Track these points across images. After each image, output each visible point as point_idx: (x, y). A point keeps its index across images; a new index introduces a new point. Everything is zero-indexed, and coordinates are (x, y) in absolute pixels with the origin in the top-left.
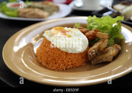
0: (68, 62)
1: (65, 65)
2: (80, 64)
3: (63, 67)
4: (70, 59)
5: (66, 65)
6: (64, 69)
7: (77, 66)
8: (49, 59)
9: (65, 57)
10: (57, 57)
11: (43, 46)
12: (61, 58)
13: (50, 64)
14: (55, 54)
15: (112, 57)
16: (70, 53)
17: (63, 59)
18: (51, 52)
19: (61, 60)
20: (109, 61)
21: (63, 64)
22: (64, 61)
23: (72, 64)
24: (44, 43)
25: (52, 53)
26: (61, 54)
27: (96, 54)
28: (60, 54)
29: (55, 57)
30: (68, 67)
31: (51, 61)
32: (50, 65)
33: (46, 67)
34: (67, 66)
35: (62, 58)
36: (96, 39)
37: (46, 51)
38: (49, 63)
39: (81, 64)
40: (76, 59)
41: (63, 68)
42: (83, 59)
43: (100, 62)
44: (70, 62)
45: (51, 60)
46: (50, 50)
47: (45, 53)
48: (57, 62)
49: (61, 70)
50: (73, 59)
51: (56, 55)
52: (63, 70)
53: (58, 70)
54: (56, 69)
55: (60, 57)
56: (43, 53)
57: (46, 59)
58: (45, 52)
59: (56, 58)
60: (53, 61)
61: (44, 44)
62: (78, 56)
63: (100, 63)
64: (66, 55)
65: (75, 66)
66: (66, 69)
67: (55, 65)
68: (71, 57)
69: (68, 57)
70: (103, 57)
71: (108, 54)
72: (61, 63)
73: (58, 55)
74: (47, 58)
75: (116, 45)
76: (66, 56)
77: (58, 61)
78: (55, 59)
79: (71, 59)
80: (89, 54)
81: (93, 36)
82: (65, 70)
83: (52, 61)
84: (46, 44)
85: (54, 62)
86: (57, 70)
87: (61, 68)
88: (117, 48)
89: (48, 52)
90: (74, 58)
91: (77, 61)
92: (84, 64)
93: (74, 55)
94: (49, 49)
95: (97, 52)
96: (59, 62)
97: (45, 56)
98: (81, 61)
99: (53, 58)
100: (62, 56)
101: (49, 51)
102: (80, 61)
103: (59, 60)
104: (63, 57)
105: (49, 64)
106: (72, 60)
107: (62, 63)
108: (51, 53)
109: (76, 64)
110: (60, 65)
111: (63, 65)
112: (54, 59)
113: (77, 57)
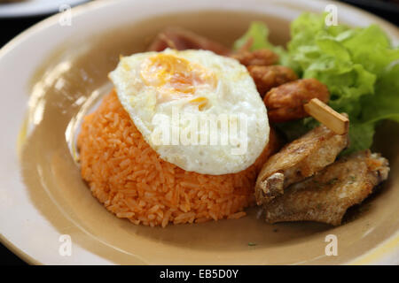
0: (182, 199)
1: (167, 208)
2: (223, 213)
3: (161, 215)
4: (187, 190)
5: (172, 210)
6: (164, 225)
7: (213, 220)
8: (116, 177)
9: (172, 181)
10: (143, 176)
11: (104, 121)
12: (157, 183)
13: (118, 196)
14: (137, 164)
15: (340, 210)
16: (192, 173)
17: (165, 189)
18: (125, 154)
19: (155, 188)
20: (328, 222)
21: (163, 207)
22: (165, 193)
23: (196, 211)
24: (108, 112)
25: (128, 161)
26: (159, 168)
27: (288, 187)
28: (155, 169)
29: (138, 177)
30: (179, 218)
31: (120, 187)
32: (116, 198)
33: (103, 204)
34: (174, 215)
35: (161, 185)
36: (306, 120)
37: (110, 146)
38: (112, 190)
39: (228, 213)
40: (211, 194)
41: (159, 219)
42: (237, 196)
43: (296, 219)
44: (188, 201)
45: (121, 181)
46: (124, 144)
47: (106, 154)
48: (141, 194)
49: (152, 225)
50: (199, 195)
51: (143, 168)
52: (160, 225)
53: (141, 223)
54: (136, 218)
55: (155, 179)
56: (99, 148)
57: (104, 174)
58: (106, 149)
59: (138, 180)
60: (126, 186)
61: (107, 116)
62: (222, 183)
63: (294, 222)
64: (177, 176)
65: (204, 217)
66: (171, 223)
67: (134, 202)
68: (192, 185)
69: (182, 184)
70: (310, 200)
71: (329, 195)
72: (155, 199)
73: (148, 172)
74: (110, 173)
75: (374, 155)
76: (176, 179)
77: (146, 193)
78: (136, 182)
79: (192, 192)
80: (259, 187)
81: (295, 109)
82: (167, 226)
83: (126, 188)
84: (113, 116)
85: (133, 192)
86: (138, 222)
87: (151, 217)
88: (373, 172)
89: (114, 153)
90: (204, 189)
91: (215, 202)
92: (238, 211)
93: (206, 180)
94: (119, 141)
95: (290, 181)
96: (148, 195)
97: (105, 162)
98: (230, 203)
99: (129, 178)
100: (162, 176)
101: (117, 149)
102: (227, 201)
103: (148, 188)
104: (163, 181)
105: (115, 194)
106: (196, 195)
107: (160, 201)
108: (124, 156)
109: (208, 210)
110: (151, 207)
111: (160, 209)
112: (131, 181)
113: (215, 187)
